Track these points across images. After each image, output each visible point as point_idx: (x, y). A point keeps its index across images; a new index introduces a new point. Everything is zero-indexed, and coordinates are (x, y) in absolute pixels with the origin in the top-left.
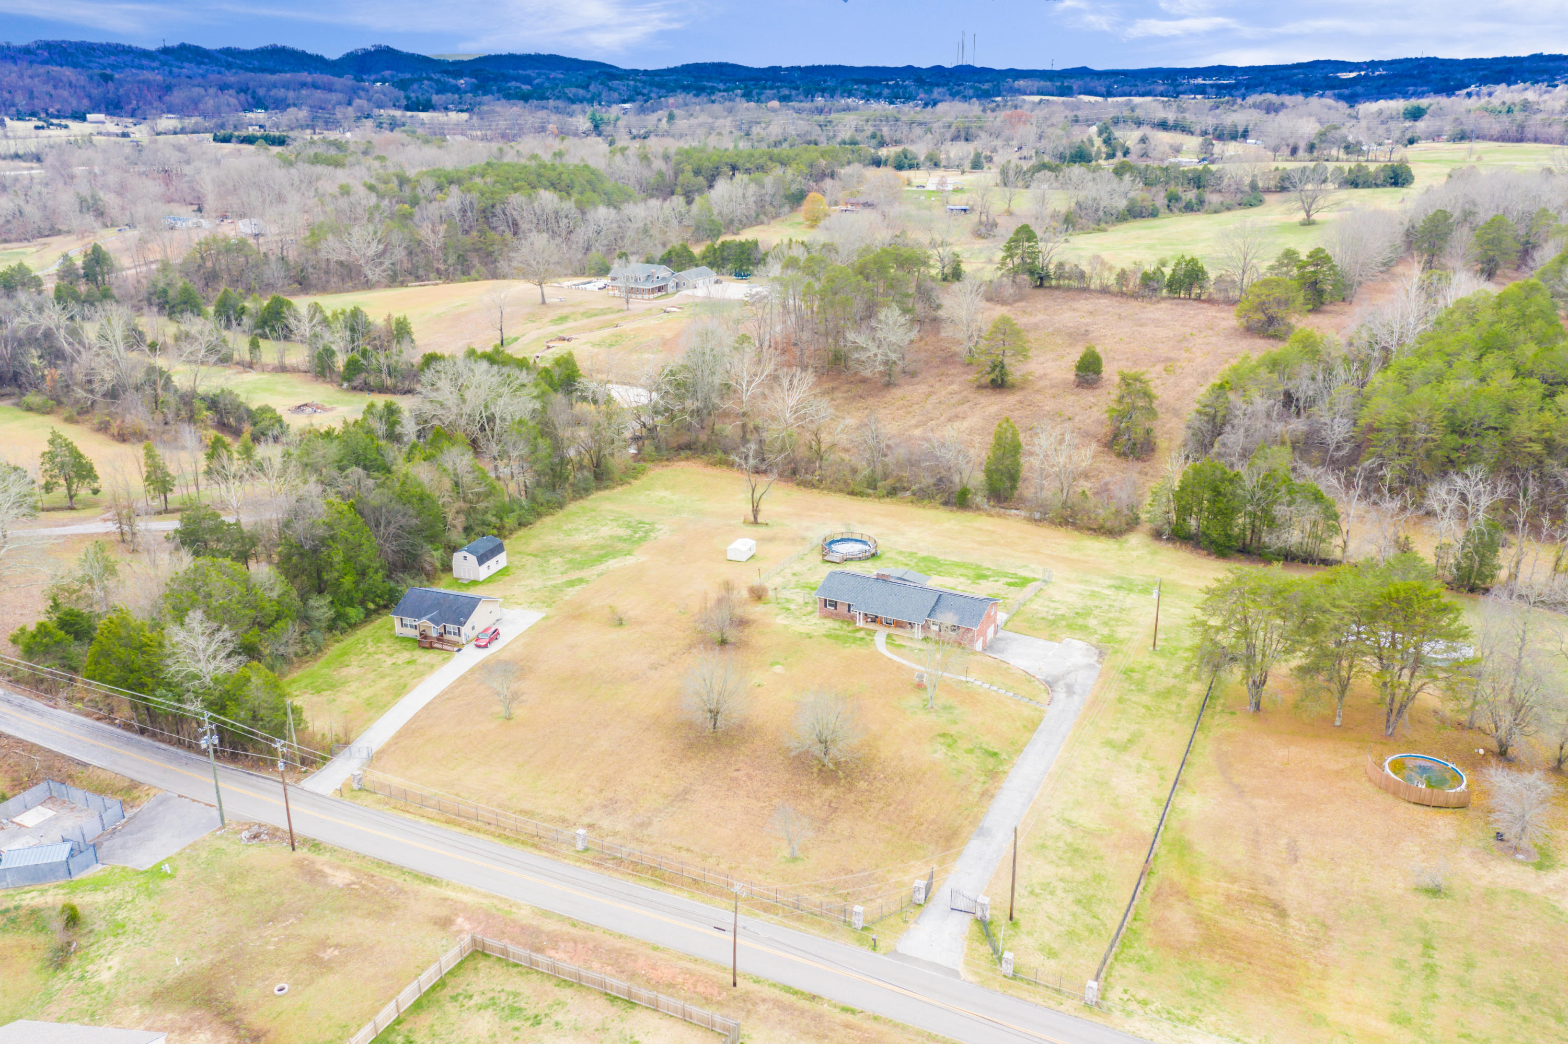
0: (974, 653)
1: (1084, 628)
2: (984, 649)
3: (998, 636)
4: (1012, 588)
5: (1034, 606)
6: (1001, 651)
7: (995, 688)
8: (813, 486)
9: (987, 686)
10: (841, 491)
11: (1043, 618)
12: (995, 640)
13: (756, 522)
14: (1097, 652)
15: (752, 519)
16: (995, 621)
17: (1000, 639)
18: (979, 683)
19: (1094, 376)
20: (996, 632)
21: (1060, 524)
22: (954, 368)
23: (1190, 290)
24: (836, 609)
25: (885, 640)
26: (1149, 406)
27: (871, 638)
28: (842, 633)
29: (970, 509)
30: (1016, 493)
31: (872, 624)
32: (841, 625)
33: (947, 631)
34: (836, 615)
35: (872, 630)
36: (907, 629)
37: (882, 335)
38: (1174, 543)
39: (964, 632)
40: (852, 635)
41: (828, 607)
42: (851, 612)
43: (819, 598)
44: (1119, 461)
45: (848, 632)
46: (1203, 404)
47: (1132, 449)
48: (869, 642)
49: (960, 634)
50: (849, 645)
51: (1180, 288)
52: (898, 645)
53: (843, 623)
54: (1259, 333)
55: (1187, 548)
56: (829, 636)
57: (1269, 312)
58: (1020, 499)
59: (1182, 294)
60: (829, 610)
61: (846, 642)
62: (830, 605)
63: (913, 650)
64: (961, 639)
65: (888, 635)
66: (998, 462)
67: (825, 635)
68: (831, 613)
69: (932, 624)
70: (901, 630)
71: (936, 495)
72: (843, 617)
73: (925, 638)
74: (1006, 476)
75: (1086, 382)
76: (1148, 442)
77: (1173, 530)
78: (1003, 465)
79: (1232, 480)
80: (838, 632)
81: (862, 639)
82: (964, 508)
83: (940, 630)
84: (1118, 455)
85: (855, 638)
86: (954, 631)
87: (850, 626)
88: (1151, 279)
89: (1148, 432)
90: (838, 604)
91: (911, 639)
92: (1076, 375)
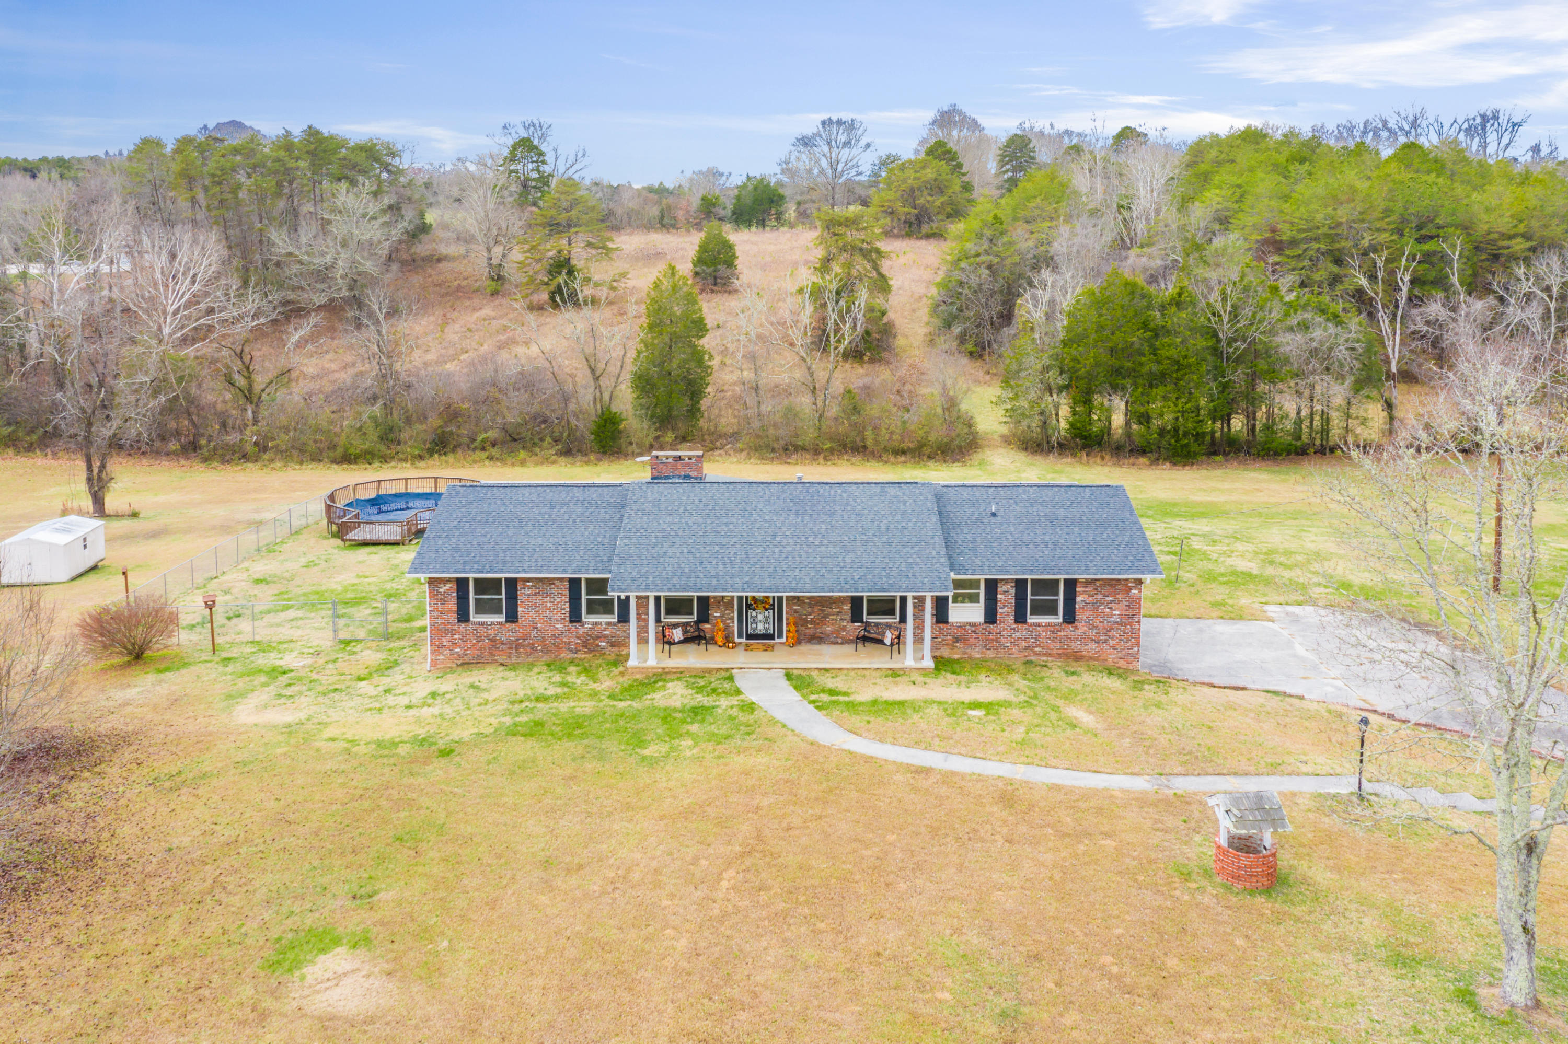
8: (245, 457)
13: (100, 512)
22: (470, 298)
23: (764, 220)
24: (512, 617)
25: (795, 696)
26: (874, 274)
27: (734, 701)
28: (586, 707)
29: (626, 456)
30: (702, 423)
31: (692, 647)
32: (557, 678)
33: (1020, 618)
34: (516, 646)
35: (710, 671)
36: (846, 642)
37: (344, 229)
38: (1074, 455)
39: (1095, 605)
40: (636, 705)
41: (473, 617)
42: (585, 618)
43: (431, 581)
44: (848, 366)
45: (612, 697)
46: (973, 252)
47: (866, 341)
48: (743, 717)
49: (1081, 616)
50: (665, 748)
51: (750, 221)
52: (877, 707)
53: (562, 669)
54: (909, 235)
55: (1103, 458)
56: (535, 729)
57: (921, 201)
58: (711, 434)
59: (753, 229)
60: (482, 630)
61: (638, 740)
62: (482, 608)
63: (954, 710)
64: (1085, 638)
65: (789, 676)
66: (662, 359)
67: (513, 732)
68: (493, 640)
69: (955, 601)
70: (825, 649)
71: (542, 440)
72: (546, 651)
73: (942, 664)
74: (682, 386)
75: (715, 284)
76: (888, 331)
77: (1072, 425)
78: (675, 364)
79: (1177, 302)
80: (564, 707)
81: (697, 713)
82: (612, 454)
83: (991, 616)
84: (846, 356)
85: (667, 716)
86: (1049, 608)
87: (602, 674)
88: (714, 205)
89: (884, 313)
90: (523, 594)
91: (894, 673)
92: (697, 274)
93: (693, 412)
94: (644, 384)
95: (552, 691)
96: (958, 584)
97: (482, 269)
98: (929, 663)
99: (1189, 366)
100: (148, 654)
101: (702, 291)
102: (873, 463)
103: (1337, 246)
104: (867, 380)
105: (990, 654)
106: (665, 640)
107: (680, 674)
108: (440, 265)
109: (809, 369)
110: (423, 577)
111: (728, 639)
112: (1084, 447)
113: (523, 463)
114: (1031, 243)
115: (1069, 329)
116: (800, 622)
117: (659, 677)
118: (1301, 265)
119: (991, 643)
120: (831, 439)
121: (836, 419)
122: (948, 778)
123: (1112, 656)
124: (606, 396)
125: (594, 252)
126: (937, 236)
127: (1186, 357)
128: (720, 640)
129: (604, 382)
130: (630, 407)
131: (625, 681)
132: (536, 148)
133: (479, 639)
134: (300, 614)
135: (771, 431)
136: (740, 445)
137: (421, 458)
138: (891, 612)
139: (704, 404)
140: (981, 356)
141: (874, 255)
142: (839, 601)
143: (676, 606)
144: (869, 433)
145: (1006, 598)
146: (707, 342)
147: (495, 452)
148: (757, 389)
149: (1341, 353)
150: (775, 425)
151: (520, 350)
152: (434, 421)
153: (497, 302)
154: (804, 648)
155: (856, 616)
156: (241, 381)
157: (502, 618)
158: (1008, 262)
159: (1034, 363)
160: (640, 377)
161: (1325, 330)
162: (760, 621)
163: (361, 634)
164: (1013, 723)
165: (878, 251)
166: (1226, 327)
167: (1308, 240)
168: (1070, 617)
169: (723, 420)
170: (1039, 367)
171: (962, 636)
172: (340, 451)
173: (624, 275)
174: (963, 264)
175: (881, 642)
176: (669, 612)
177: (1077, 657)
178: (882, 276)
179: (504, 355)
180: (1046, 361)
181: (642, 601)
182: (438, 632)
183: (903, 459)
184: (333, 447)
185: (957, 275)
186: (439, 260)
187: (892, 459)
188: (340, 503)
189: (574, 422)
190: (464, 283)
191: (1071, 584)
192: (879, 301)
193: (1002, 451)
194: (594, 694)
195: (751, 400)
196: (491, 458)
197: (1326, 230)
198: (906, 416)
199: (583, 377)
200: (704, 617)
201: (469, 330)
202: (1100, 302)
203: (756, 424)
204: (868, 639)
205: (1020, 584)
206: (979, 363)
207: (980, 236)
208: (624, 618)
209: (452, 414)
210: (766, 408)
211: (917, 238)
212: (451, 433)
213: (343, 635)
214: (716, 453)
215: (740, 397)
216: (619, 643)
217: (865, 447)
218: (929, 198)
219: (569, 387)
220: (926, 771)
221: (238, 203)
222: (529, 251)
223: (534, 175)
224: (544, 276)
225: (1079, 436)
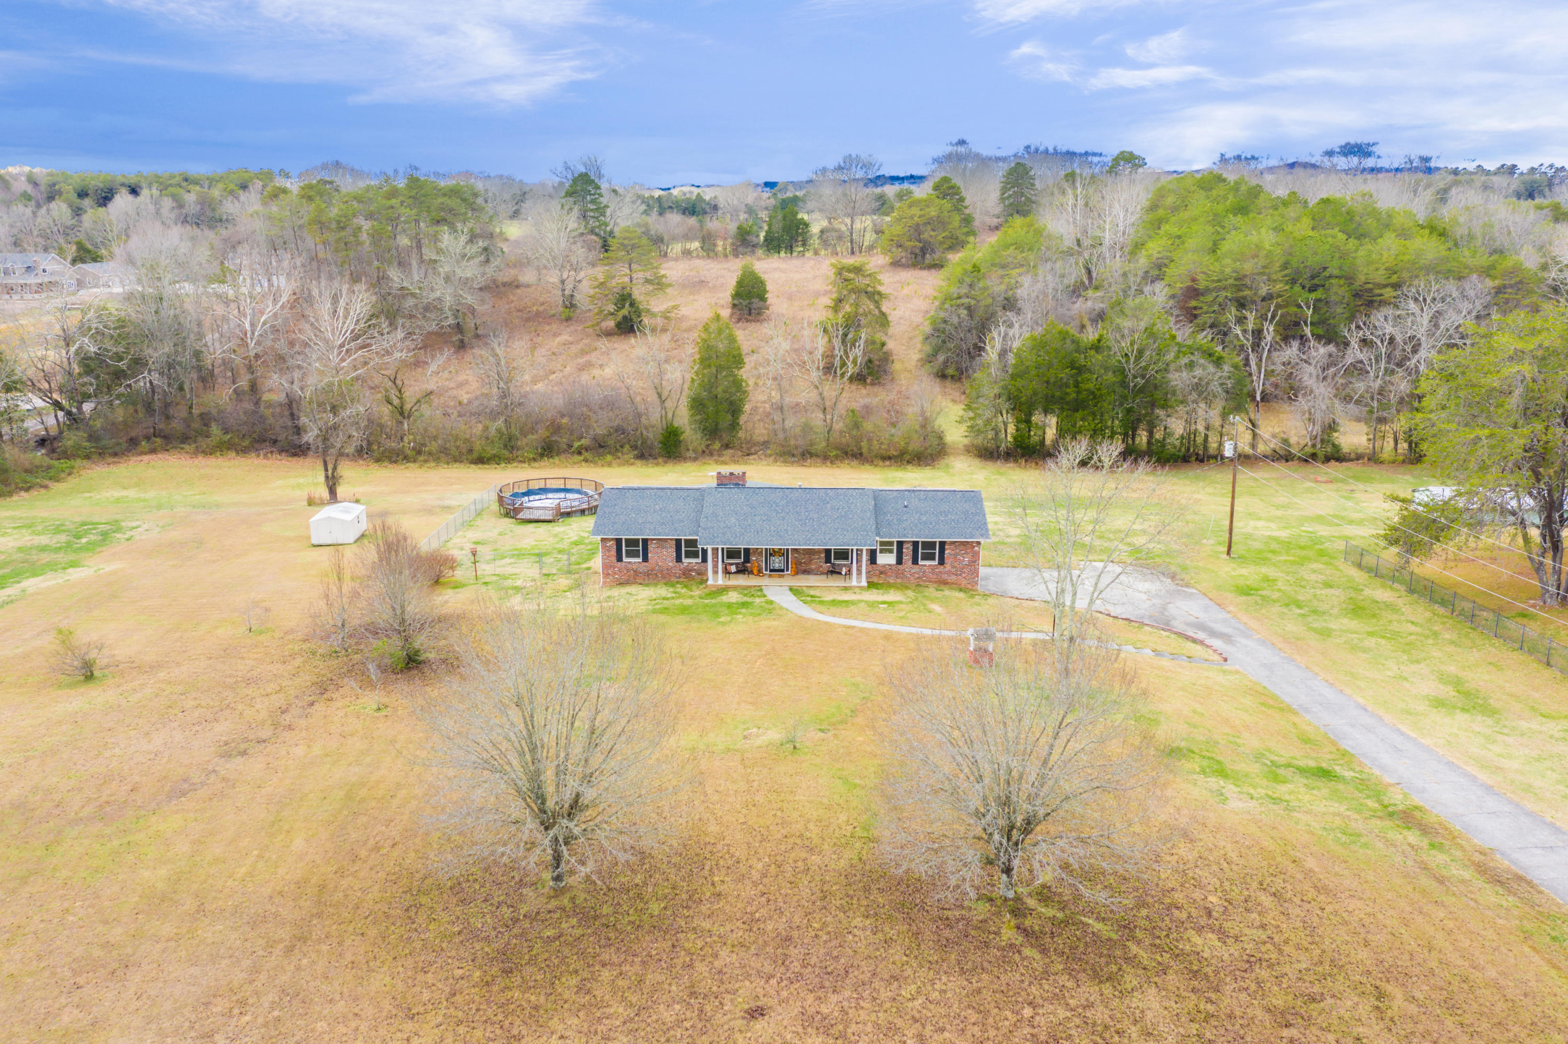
13: (334, 499)
15: (325, 494)
22: (549, 324)
24: (645, 559)
25: (794, 598)
26: (877, 312)
27: (763, 599)
28: (689, 602)
29: (685, 459)
30: (741, 434)
31: (741, 576)
32: (671, 589)
33: (915, 561)
34: (648, 574)
35: (750, 587)
36: (822, 573)
37: (447, 269)
38: (1016, 461)
39: (955, 555)
40: (713, 601)
41: (625, 559)
42: (684, 560)
43: (603, 540)
44: (854, 387)
45: (701, 598)
46: (955, 296)
47: (869, 368)
48: (767, 606)
49: (948, 561)
50: (729, 618)
51: (779, 247)
52: (834, 603)
53: (673, 586)
54: (914, 266)
55: (1037, 464)
56: (665, 611)
57: (925, 236)
58: (748, 442)
59: (782, 254)
60: (629, 566)
61: (717, 615)
62: (629, 554)
63: (872, 605)
64: (949, 573)
65: (791, 589)
66: (710, 385)
67: (655, 612)
68: (635, 571)
69: (881, 552)
70: (811, 577)
71: (622, 447)
72: (664, 577)
73: (871, 585)
74: (725, 406)
75: (750, 314)
76: (886, 358)
77: (1015, 438)
78: (720, 389)
79: (1097, 347)
80: (678, 602)
81: (744, 605)
82: (675, 458)
83: (899, 561)
84: (851, 379)
85: (729, 606)
86: (931, 557)
87: (694, 588)
88: (748, 233)
89: (883, 344)
90: (651, 547)
91: (846, 589)
92: (734, 306)
93: (734, 426)
94: (697, 405)
95: (669, 595)
96: (882, 543)
97: (556, 298)
98: (864, 583)
99: (1101, 395)
100: (441, 580)
101: (739, 320)
102: (867, 467)
103: (1241, 294)
104: (867, 400)
105: (899, 581)
106: (727, 572)
107: (735, 588)
108: (519, 291)
109: (821, 394)
110: (599, 538)
111: (760, 571)
112: (1023, 456)
113: (610, 464)
114: (1003, 287)
115: (1016, 366)
116: (798, 563)
117: (724, 590)
118: (1212, 309)
119: (899, 575)
120: (837, 448)
121: (841, 432)
122: (862, 630)
123: (964, 582)
124: (670, 415)
125: (651, 288)
126: (937, 266)
127: (1099, 389)
128: (755, 571)
129: (668, 404)
130: (686, 421)
131: (706, 591)
132: (593, 181)
133: (628, 570)
134: (512, 560)
135: (792, 442)
136: (769, 452)
137: (534, 460)
138: (847, 558)
139: (743, 419)
140: (960, 379)
141: (876, 297)
142: (819, 551)
143: (732, 554)
144: (864, 444)
145: (908, 551)
147: (587, 455)
148: (781, 408)
149: (1215, 387)
150: (795, 437)
151: (596, 372)
152: (542, 433)
153: (572, 328)
154: (800, 576)
155: (828, 560)
156: (396, 402)
157: (640, 560)
158: (983, 303)
159: (990, 391)
160: (693, 400)
161: (1204, 369)
162: (777, 562)
163: (554, 571)
164: (901, 610)
165: (879, 293)
166: (1132, 366)
167: (1218, 289)
168: (942, 562)
169: (757, 431)
170: (992, 395)
171: (884, 571)
173: (675, 307)
174: (947, 306)
175: (840, 573)
176: (728, 557)
177: (945, 583)
178: (883, 314)
179: (585, 377)
180: (996, 391)
181: (715, 550)
182: (606, 566)
183: (888, 463)
184: (470, 451)
185: (942, 315)
186: (517, 287)
187: (881, 463)
188: (507, 494)
189: (645, 433)
190: (541, 309)
191: (943, 544)
192: (879, 336)
193: (962, 457)
194: (692, 597)
195: (777, 417)
196: (586, 461)
197: (1231, 281)
198: (893, 431)
199: (652, 397)
200: (747, 560)
201: (554, 354)
202: (1040, 345)
203: (781, 436)
204: (834, 572)
205: (915, 544)
206: (958, 385)
207: (961, 282)
208: (705, 560)
209: (556, 428)
210: (789, 424)
211: (921, 269)
212: (556, 441)
213: (545, 571)
214: (752, 457)
215: (769, 414)
216: (702, 573)
217: (861, 454)
218: (932, 233)
219: (642, 408)
220: (853, 627)
221: (359, 243)
222: (598, 287)
223: (592, 207)
224: (611, 308)
225: (1020, 446)
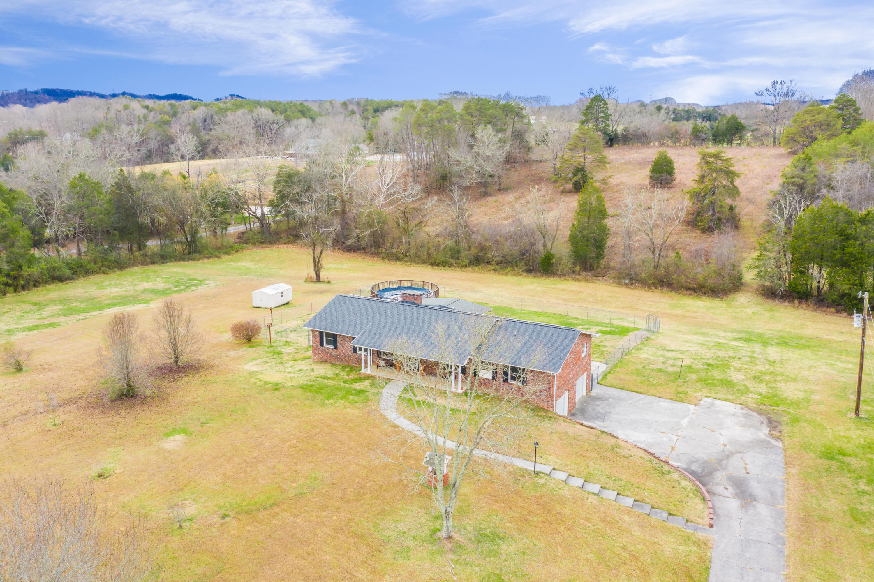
0: (554, 418)
1: (728, 384)
2: (571, 413)
3: (594, 393)
4: (608, 336)
5: (645, 354)
6: (602, 417)
7: (595, 488)
8: (398, 259)
9: (578, 482)
10: (424, 262)
11: (660, 370)
12: (590, 399)
13: (318, 279)
14: (764, 419)
15: (314, 276)
16: (587, 369)
17: (597, 398)
18: (561, 476)
19: (668, 177)
20: (590, 388)
21: (654, 285)
22: (539, 184)
23: (732, 140)
24: (336, 348)
26: (731, 185)
29: (555, 275)
30: (601, 262)
31: (388, 369)
33: (506, 380)
34: (337, 358)
35: (385, 379)
37: (478, 150)
39: (535, 381)
40: (347, 385)
41: (325, 345)
42: (358, 352)
45: (345, 381)
49: (529, 384)
51: (723, 140)
55: (808, 306)
59: (725, 145)
60: (327, 350)
62: (327, 342)
64: (530, 394)
65: (407, 386)
66: (582, 228)
68: (330, 354)
69: (482, 369)
70: (432, 378)
71: (519, 263)
72: (346, 361)
75: (661, 183)
76: (735, 217)
77: (790, 284)
78: (588, 231)
80: (327, 382)
81: (360, 392)
82: (548, 274)
83: (494, 377)
85: (350, 391)
88: (700, 131)
89: (733, 208)
90: (339, 340)
91: (445, 392)
92: (651, 177)
98: (460, 390)
106: (378, 365)
109: (651, 240)
110: (311, 329)
111: (400, 368)
116: (426, 367)
117: (366, 378)
124: (549, 246)
125: (596, 164)
128: (397, 368)
131: (360, 377)
132: (604, 100)
133: (326, 353)
135: (631, 270)
141: (731, 175)
144: (676, 277)
145: (500, 371)
146: (609, 222)
152: (474, 250)
154: (426, 377)
156: (404, 225)
157: (333, 347)
165: (733, 172)
168: (525, 384)
169: (613, 261)
172: (433, 260)
173: (610, 177)
177: (527, 401)
178: (735, 187)
182: (314, 347)
183: (689, 292)
187: (684, 292)
192: (731, 202)
193: (751, 294)
194: (341, 379)
195: (626, 252)
196: (495, 270)
207: (795, 166)
209: (483, 248)
212: (481, 256)
217: (671, 284)
219: (533, 240)
223: (602, 115)
224: (570, 175)
225: (794, 291)
